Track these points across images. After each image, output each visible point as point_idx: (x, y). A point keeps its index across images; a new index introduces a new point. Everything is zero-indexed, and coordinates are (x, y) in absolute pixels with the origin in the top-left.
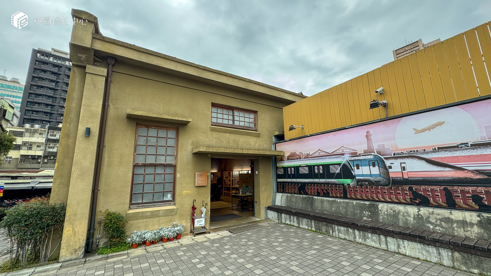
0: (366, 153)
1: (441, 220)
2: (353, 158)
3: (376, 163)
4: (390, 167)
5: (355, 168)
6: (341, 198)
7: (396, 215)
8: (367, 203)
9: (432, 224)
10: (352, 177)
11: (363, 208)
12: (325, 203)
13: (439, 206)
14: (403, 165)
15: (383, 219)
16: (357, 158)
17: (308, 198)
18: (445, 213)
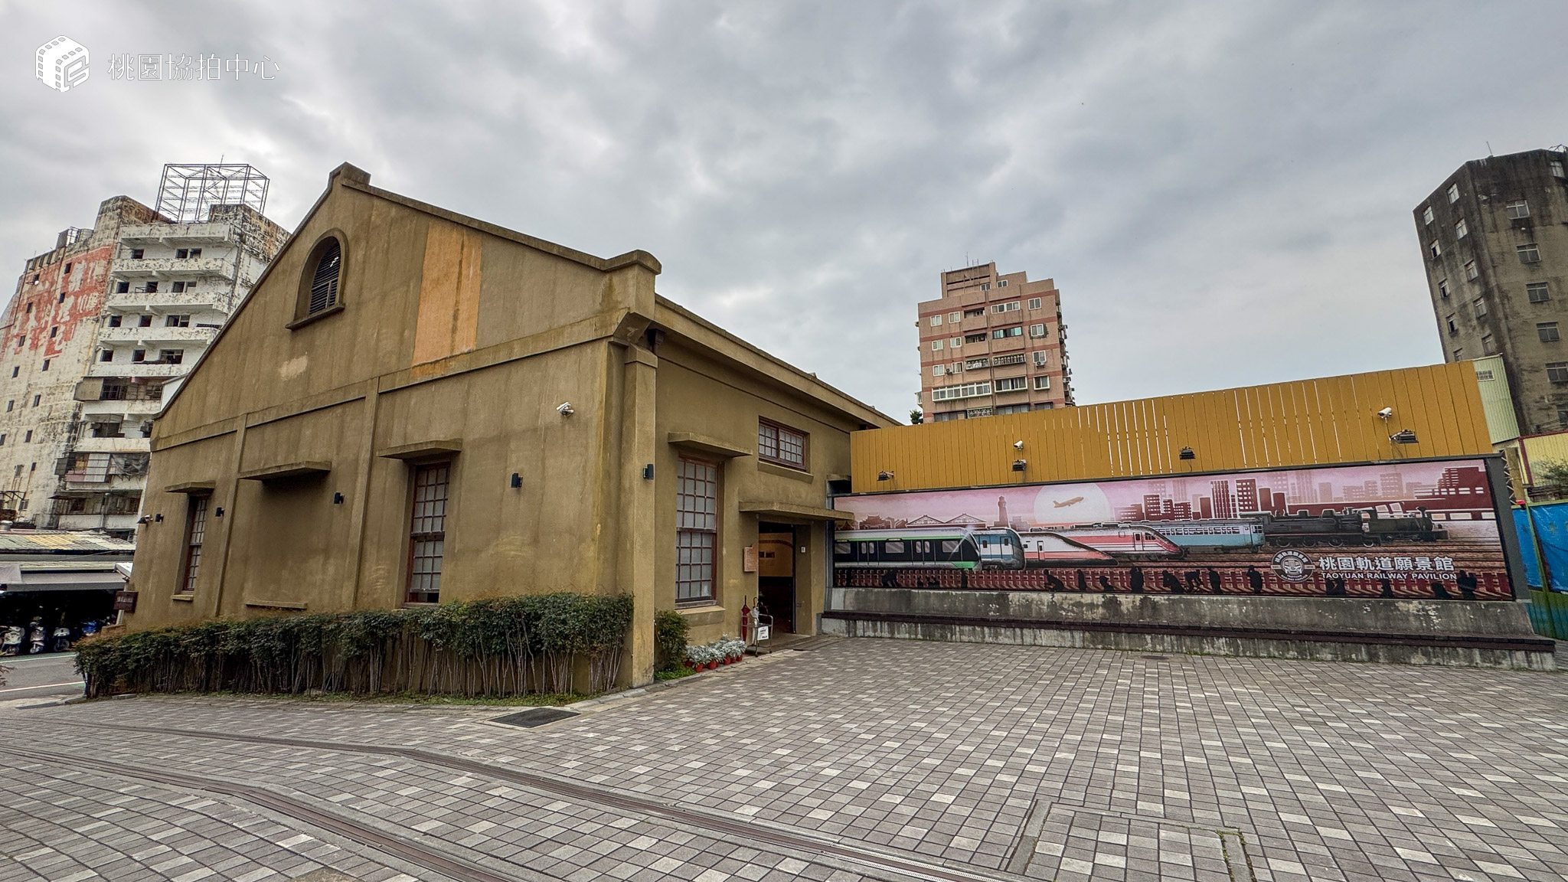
0: (998, 526)
1: (1073, 605)
2: (979, 533)
3: (1009, 540)
4: (1026, 546)
5: (982, 546)
6: (957, 589)
7: (1028, 605)
8: (995, 593)
9: (1064, 610)
10: (976, 558)
11: (988, 600)
12: (932, 599)
13: (1073, 591)
14: (1040, 544)
15: (1015, 610)
16: (984, 532)
17: (900, 592)
18: (1076, 597)
